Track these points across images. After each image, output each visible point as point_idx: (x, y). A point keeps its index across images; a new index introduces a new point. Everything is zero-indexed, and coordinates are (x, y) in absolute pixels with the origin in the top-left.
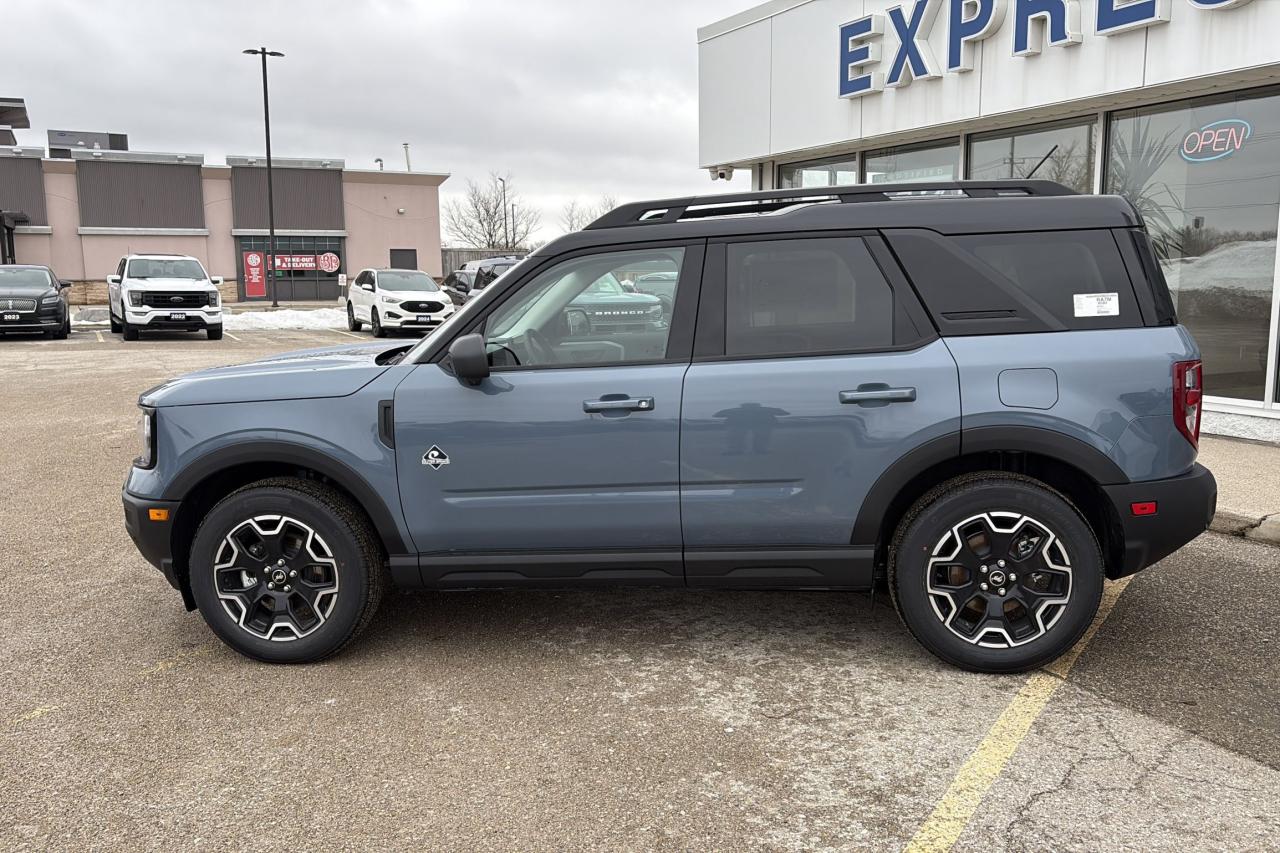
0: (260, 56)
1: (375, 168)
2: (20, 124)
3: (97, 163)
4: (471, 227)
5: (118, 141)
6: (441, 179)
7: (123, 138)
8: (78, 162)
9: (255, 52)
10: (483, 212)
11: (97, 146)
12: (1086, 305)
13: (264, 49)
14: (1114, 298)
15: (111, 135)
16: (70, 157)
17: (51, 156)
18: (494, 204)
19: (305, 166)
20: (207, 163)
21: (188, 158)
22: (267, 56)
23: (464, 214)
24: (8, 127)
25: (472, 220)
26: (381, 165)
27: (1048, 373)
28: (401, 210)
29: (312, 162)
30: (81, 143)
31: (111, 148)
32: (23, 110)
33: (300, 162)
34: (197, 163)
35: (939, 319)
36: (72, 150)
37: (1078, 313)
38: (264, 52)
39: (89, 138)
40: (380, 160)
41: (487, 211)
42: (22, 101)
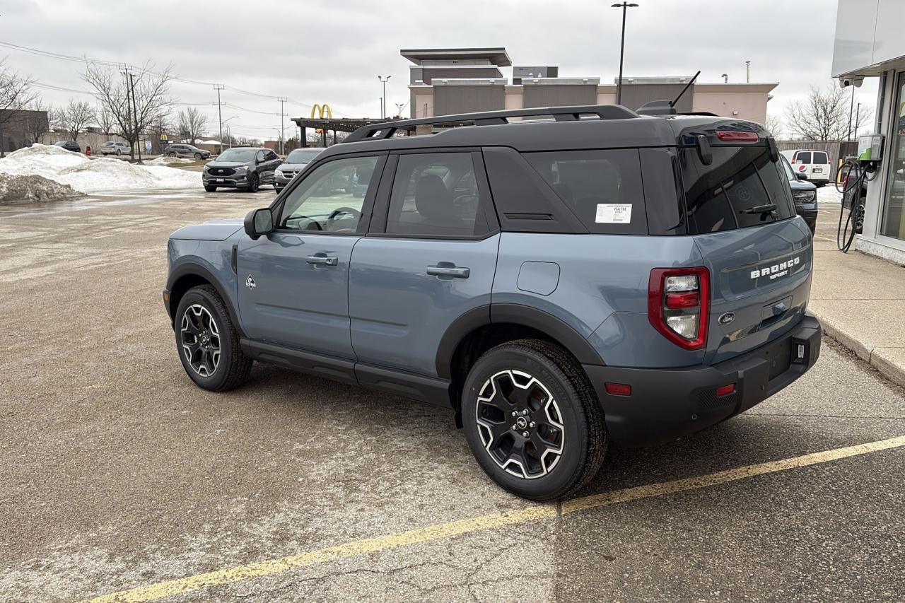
0: (622, 7)
1: (722, 81)
2: (503, 64)
3: (536, 87)
4: (810, 123)
5: (552, 72)
6: (773, 86)
7: (556, 69)
8: (525, 86)
9: (619, 6)
10: (821, 111)
11: (540, 76)
12: (607, 213)
13: (625, 3)
14: (628, 208)
15: (548, 68)
16: (520, 84)
17: (514, 84)
18: (831, 104)
19: (667, 82)
20: (602, 83)
21: (590, 80)
22: (627, 7)
23: (805, 113)
24: (496, 66)
25: (811, 118)
26: (726, 79)
27: (555, 266)
28: (735, 113)
29: (673, 79)
30: (531, 74)
31: (548, 77)
32: (504, 55)
33: (664, 80)
34: (595, 83)
35: (503, 218)
36: (523, 79)
37: (599, 219)
38: (625, 5)
39: (535, 71)
40: (726, 75)
41: (825, 111)
42: (504, 49)
